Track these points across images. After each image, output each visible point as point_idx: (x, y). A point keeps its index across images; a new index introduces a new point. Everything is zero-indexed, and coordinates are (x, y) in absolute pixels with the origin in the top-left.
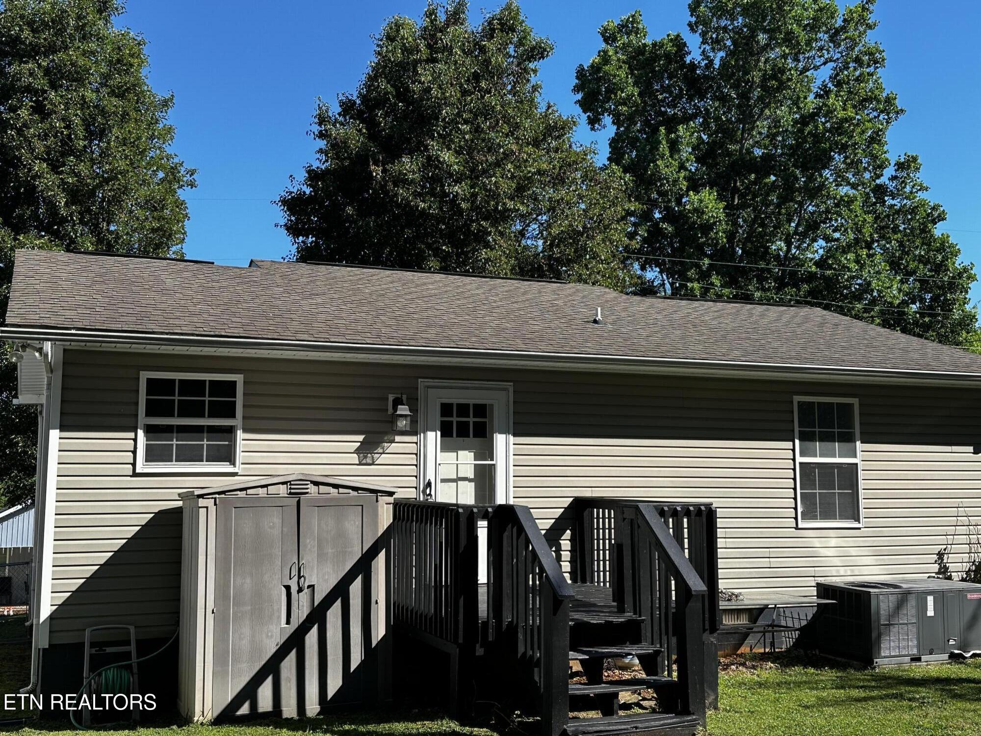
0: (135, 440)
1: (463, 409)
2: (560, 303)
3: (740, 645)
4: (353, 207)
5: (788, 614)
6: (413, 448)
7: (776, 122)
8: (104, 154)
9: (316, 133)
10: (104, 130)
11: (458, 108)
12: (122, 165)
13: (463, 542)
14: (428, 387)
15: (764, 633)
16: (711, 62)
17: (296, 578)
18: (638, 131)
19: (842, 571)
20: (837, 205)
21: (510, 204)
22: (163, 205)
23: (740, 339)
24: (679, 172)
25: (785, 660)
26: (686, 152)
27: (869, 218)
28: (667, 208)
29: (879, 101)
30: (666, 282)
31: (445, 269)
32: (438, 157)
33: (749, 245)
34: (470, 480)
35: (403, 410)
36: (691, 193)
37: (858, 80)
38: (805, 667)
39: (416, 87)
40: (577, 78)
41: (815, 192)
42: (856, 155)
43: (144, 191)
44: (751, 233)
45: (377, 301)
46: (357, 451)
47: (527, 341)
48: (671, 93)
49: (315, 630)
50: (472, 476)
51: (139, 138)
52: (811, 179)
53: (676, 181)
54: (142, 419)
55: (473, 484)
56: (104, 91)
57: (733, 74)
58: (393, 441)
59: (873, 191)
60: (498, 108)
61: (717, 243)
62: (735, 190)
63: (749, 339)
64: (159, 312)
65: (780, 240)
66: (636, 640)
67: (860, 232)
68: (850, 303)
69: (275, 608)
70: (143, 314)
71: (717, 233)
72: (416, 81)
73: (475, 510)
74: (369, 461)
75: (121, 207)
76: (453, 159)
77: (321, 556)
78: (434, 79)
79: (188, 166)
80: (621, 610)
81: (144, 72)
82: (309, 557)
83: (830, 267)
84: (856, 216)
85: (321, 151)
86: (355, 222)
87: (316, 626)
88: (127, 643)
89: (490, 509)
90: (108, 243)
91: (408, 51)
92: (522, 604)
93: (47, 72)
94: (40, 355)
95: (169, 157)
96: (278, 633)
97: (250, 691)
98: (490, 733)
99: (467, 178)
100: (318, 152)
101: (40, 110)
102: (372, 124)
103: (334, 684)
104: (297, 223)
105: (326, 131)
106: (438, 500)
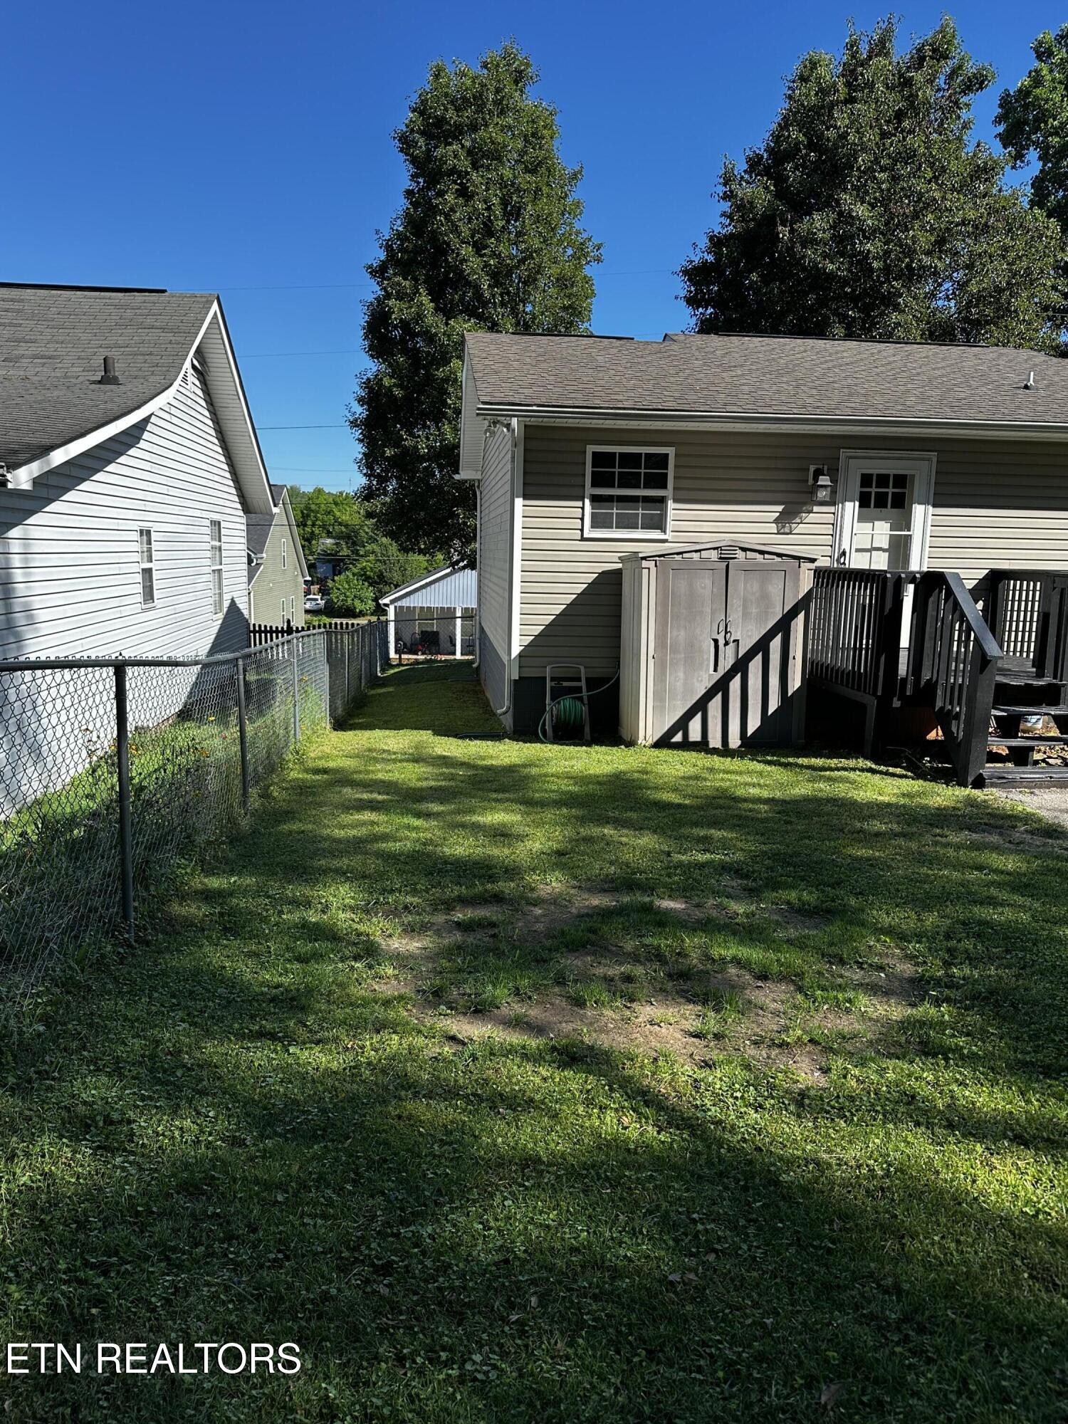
0: (583, 508)
1: (883, 480)
2: (984, 368)
4: (757, 273)
6: (830, 518)
8: (520, 234)
9: (721, 195)
10: (519, 208)
11: (875, 153)
12: (536, 243)
13: (889, 604)
14: (850, 457)
17: (723, 633)
21: (926, 260)
22: (573, 282)
31: (849, 336)
32: (850, 211)
34: (884, 551)
35: (824, 480)
39: (831, 134)
40: (1001, 106)
43: (554, 270)
45: (794, 371)
46: (776, 521)
47: (956, 409)
49: (738, 678)
50: (886, 546)
51: (550, 214)
54: (589, 490)
55: (887, 554)
56: (520, 167)
58: (811, 512)
60: (922, 150)
64: (600, 389)
66: (1054, 702)
69: (705, 657)
70: (587, 391)
72: (831, 126)
73: (889, 575)
74: (787, 530)
75: (537, 288)
76: (867, 213)
77: (746, 615)
78: (852, 123)
79: (595, 241)
80: (1039, 675)
81: (556, 143)
82: (735, 615)
85: (724, 214)
86: (759, 289)
87: (739, 675)
88: (579, 680)
89: (918, 576)
90: (526, 323)
91: (823, 92)
92: (943, 666)
93: (470, 152)
94: (508, 430)
95: (578, 233)
96: (706, 678)
97: (682, 724)
98: (904, 772)
99: (881, 233)
100: (722, 215)
101: (464, 193)
102: (780, 179)
103: (754, 724)
104: (696, 294)
105: (731, 191)
106: (852, 566)
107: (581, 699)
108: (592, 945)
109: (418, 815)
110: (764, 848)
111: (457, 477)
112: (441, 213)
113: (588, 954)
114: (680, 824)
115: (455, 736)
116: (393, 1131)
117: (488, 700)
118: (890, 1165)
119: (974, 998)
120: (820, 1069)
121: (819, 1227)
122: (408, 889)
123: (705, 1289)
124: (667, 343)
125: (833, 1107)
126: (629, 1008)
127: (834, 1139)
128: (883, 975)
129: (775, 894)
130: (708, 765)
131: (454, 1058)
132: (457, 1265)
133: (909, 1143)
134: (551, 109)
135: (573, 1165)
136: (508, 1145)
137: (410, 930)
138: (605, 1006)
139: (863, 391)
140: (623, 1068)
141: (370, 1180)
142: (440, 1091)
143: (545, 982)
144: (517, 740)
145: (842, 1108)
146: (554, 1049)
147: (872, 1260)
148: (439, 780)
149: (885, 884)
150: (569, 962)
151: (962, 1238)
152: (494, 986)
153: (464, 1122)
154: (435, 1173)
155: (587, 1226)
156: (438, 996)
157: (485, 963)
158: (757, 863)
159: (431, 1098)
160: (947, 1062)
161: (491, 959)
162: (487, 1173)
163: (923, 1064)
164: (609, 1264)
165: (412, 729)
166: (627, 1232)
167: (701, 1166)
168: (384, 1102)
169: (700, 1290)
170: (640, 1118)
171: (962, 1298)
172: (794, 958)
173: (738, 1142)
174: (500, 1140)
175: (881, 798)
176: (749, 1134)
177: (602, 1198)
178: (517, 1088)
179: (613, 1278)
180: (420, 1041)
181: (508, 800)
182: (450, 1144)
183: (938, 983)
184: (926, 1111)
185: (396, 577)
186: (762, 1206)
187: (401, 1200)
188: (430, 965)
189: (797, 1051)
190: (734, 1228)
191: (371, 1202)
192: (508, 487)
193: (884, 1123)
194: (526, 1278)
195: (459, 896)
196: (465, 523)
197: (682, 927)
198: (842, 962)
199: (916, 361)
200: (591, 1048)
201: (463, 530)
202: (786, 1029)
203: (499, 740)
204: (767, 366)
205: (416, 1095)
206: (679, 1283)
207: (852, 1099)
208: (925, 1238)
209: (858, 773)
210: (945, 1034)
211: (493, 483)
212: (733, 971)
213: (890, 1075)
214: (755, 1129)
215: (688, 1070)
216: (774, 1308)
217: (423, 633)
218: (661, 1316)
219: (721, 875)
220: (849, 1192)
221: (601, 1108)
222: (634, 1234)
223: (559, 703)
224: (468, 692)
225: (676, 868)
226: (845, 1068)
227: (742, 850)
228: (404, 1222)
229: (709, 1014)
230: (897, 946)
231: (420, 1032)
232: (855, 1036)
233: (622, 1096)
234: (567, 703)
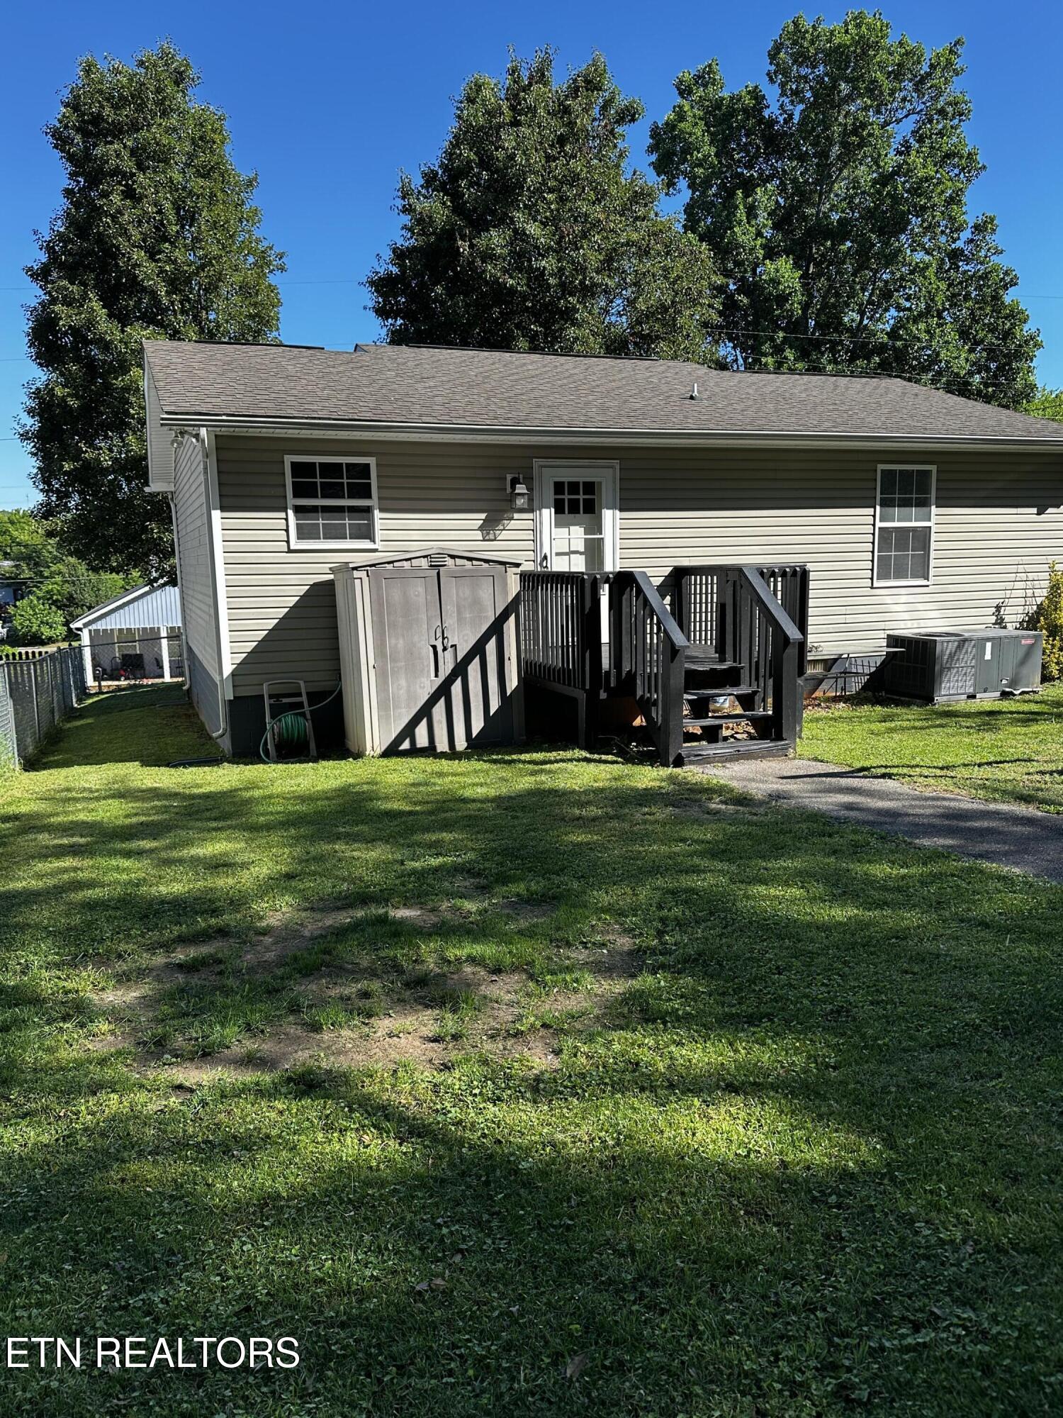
0: (286, 519)
1: (574, 487)
2: (655, 380)
3: (814, 690)
4: (442, 286)
5: (859, 662)
6: (530, 524)
7: (855, 183)
8: (196, 240)
9: (400, 207)
10: (194, 213)
11: (542, 176)
12: (215, 250)
13: (588, 604)
14: (542, 467)
15: (837, 678)
16: (791, 116)
17: (441, 639)
18: (714, 195)
19: (909, 624)
20: (912, 272)
21: (598, 279)
22: (258, 290)
23: (829, 411)
24: (755, 239)
25: (856, 700)
26: (762, 217)
27: (943, 286)
28: (743, 279)
29: (961, 157)
30: (739, 357)
31: (534, 349)
32: (524, 230)
33: (823, 317)
34: (581, 553)
35: (521, 489)
36: (767, 262)
37: (941, 134)
38: (873, 705)
39: (500, 154)
40: (652, 137)
41: (891, 258)
42: (934, 217)
43: (237, 278)
44: (825, 305)
45: (484, 383)
46: (481, 528)
47: (632, 419)
48: (748, 153)
49: (459, 682)
50: (582, 550)
51: (227, 222)
52: (887, 244)
53: (752, 249)
54: (291, 501)
55: (584, 557)
56: (191, 171)
57: (814, 129)
58: (512, 519)
59: (948, 255)
60: (584, 174)
61: (792, 315)
62: (810, 259)
63: (837, 410)
64: (293, 398)
65: (853, 311)
66: (736, 683)
67: (932, 300)
68: (918, 374)
69: (425, 663)
70: (280, 400)
71: (792, 304)
72: (500, 147)
73: (585, 577)
74: (492, 537)
75: (219, 295)
76: (539, 231)
77: (461, 620)
78: (518, 145)
79: (277, 250)
80: (722, 660)
82: (450, 621)
83: (900, 338)
84: (930, 283)
85: (405, 227)
86: (445, 302)
87: (460, 678)
88: (300, 695)
89: (611, 576)
90: (210, 331)
91: (490, 114)
92: (640, 658)
93: (133, 152)
94: (198, 440)
95: (258, 241)
96: (429, 685)
97: (409, 731)
98: (615, 759)
99: (555, 251)
100: (403, 228)
101: (129, 194)
102: (456, 196)
103: (478, 725)
104: (385, 305)
105: (410, 205)
106: (554, 570)
107: (303, 715)
108: (327, 966)
109: (128, 854)
110: (493, 845)
111: (147, 489)
112: (107, 214)
113: (322, 977)
114: (412, 830)
115: (167, 765)
116: (116, 1196)
117: (203, 724)
118: (620, 1134)
119: (685, 961)
120: (552, 1052)
121: (558, 1206)
122: (121, 936)
123: (452, 1291)
124: (359, 353)
125: (566, 1087)
126: (367, 1024)
127: (568, 1118)
128: (605, 951)
129: (505, 888)
130: (436, 769)
131: (182, 1108)
132: (194, 1325)
133: (635, 1109)
134: (219, 114)
135: (314, 1194)
136: (245, 1188)
137: (123, 979)
138: (341, 1027)
139: (549, 403)
140: (363, 1086)
141: (92, 1255)
142: (167, 1144)
143: (278, 1013)
144: (238, 763)
145: (574, 1086)
146: (290, 1080)
147: (608, 1228)
148: (149, 815)
149: (604, 865)
150: (303, 987)
151: (686, 1190)
152: (223, 1026)
153: (195, 1173)
154: (166, 1233)
155: (332, 1254)
156: (162, 1045)
157: (212, 1003)
158: (488, 860)
159: (157, 1154)
160: (665, 1026)
161: (219, 999)
162: (223, 1221)
163: (644, 1030)
164: (356, 1287)
165: (117, 761)
166: (373, 1252)
167: (443, 1169)
168: (105, 1167)
169: (447, 1293)
170: (381, 1134)
171: (689, 1246)
172: (525, 948)
173: (479, 1139)
174: (236, 1183)
175: (596, 785)
176: (489, 1128)
177: (345, 1222)
178: (252, 1127)
179: (360, 1301)
180: (141, 1097)
181: (230, 827)
182: (181, 1198)
183: (653, 951)
184: (649, 1075)
185: (89, 598)
186: (504, 1197)
187: (129, 1269)
188: (151, 1014)
189: (530, 1038)
190: (479, 1224)
191: (94, 1278)
192: (203, 499)
193: (613, 1094)
194: (269, 1321)
195: (179, 936)
196: (161, 539)
197: (418, 934)
198: (568, 944)
199: (594, 374)
200: (329, 1072)
201: (159, 545)
202: (520, 1018)
203: (218, 765)
204: (458, 378)
205: (141, 1154)
206: (427, 1291)
207: (583, 1076)
208: (654, 1197)
209: (575, 763)
210: (661, 1000)
211: (187, 495)
212: (468, 969)
213: (616, 1047)
214: (494, 1122)
215: (427, 1075)
216: (520, 1295)
217: (125, 657)
218: (410, 1329)
219: (454, 876)
220: (584, 1167)
221: (341, 1131)
222: (379, 1252)
223: (280, 720)
224: (179, 717)
225: (410, 876)
226: (576, 1047)
227: (473, 849)
228: (132, 1292)
229: (446, 1016)
230: (617, 922)
231: (142, 1086)
232: (583, 1014)
233: (362, 1115)
234: (288, 720)
